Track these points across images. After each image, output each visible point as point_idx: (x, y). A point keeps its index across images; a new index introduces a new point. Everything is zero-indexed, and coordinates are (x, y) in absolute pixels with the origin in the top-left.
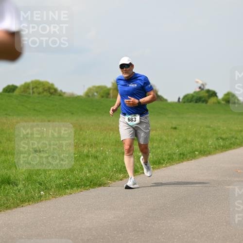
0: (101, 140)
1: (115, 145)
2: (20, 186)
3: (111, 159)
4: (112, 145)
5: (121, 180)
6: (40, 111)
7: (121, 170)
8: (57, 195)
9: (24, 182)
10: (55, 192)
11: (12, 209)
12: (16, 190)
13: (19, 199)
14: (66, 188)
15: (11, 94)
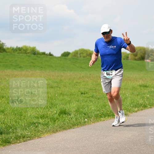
0: (123, 86)
1: (132, 90)
2: (72, 115)
3: (130, 99)
4: (130, 90)
5: (136, 112)
6: (84, 68)
7: (136, 106)
8: (95, 121)
9: (74, 113)
10: (94, 119)
11: (67, 130)
12: (69, 118)
13: (72, 124)
14: (101, 117)
15: (66, 57)
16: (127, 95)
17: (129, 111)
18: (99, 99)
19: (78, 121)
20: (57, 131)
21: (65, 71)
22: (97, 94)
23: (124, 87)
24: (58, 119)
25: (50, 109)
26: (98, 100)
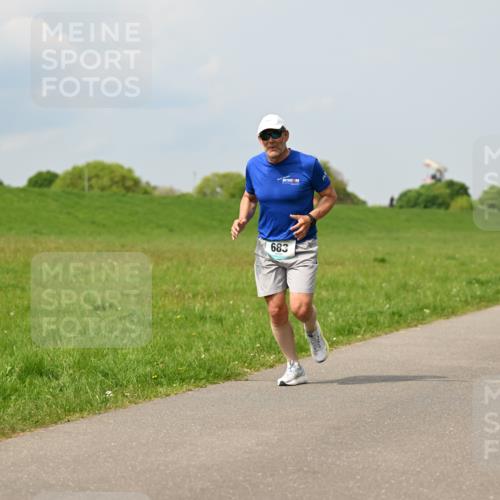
0: (230, 283)
2: (64, 379)
4: (252, 295)
5: (271, 367)
6: (104, 226)
9: (71, 371)
10: (135, 392)
11: (47, 426)
12: (54, 388)
13: (62, 407)
14: (158, 383)
15: (45, 190)
16: (243, 311)
17: (250, 364)
20: (14, 430)
21: (41, 234)
23: (232, 286)
24: (16, 390)
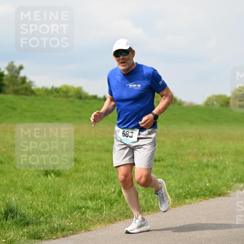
1: (235, 155)
3: (231, 168)
4: (232, 155)
7: (241, 180)
8: (176, 204)
14: (185, 197)
16: (227, 162)
17: (231, 188)
18: (182, 169)
19: (149, 204)
20: (115, 220)
22: (180, 161)
23: (222, 150)
24: (117, 200)
25: (104, 185)
26: (181, 172)
